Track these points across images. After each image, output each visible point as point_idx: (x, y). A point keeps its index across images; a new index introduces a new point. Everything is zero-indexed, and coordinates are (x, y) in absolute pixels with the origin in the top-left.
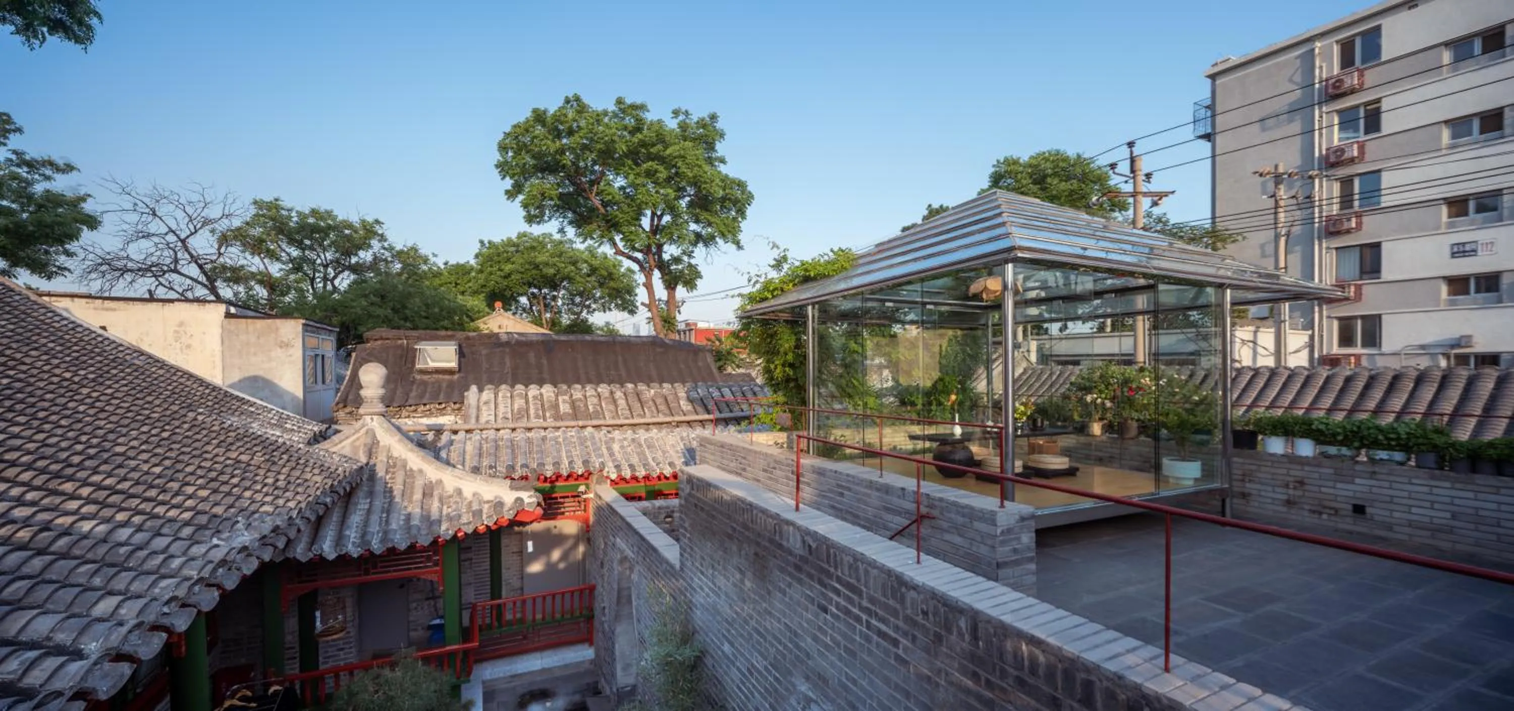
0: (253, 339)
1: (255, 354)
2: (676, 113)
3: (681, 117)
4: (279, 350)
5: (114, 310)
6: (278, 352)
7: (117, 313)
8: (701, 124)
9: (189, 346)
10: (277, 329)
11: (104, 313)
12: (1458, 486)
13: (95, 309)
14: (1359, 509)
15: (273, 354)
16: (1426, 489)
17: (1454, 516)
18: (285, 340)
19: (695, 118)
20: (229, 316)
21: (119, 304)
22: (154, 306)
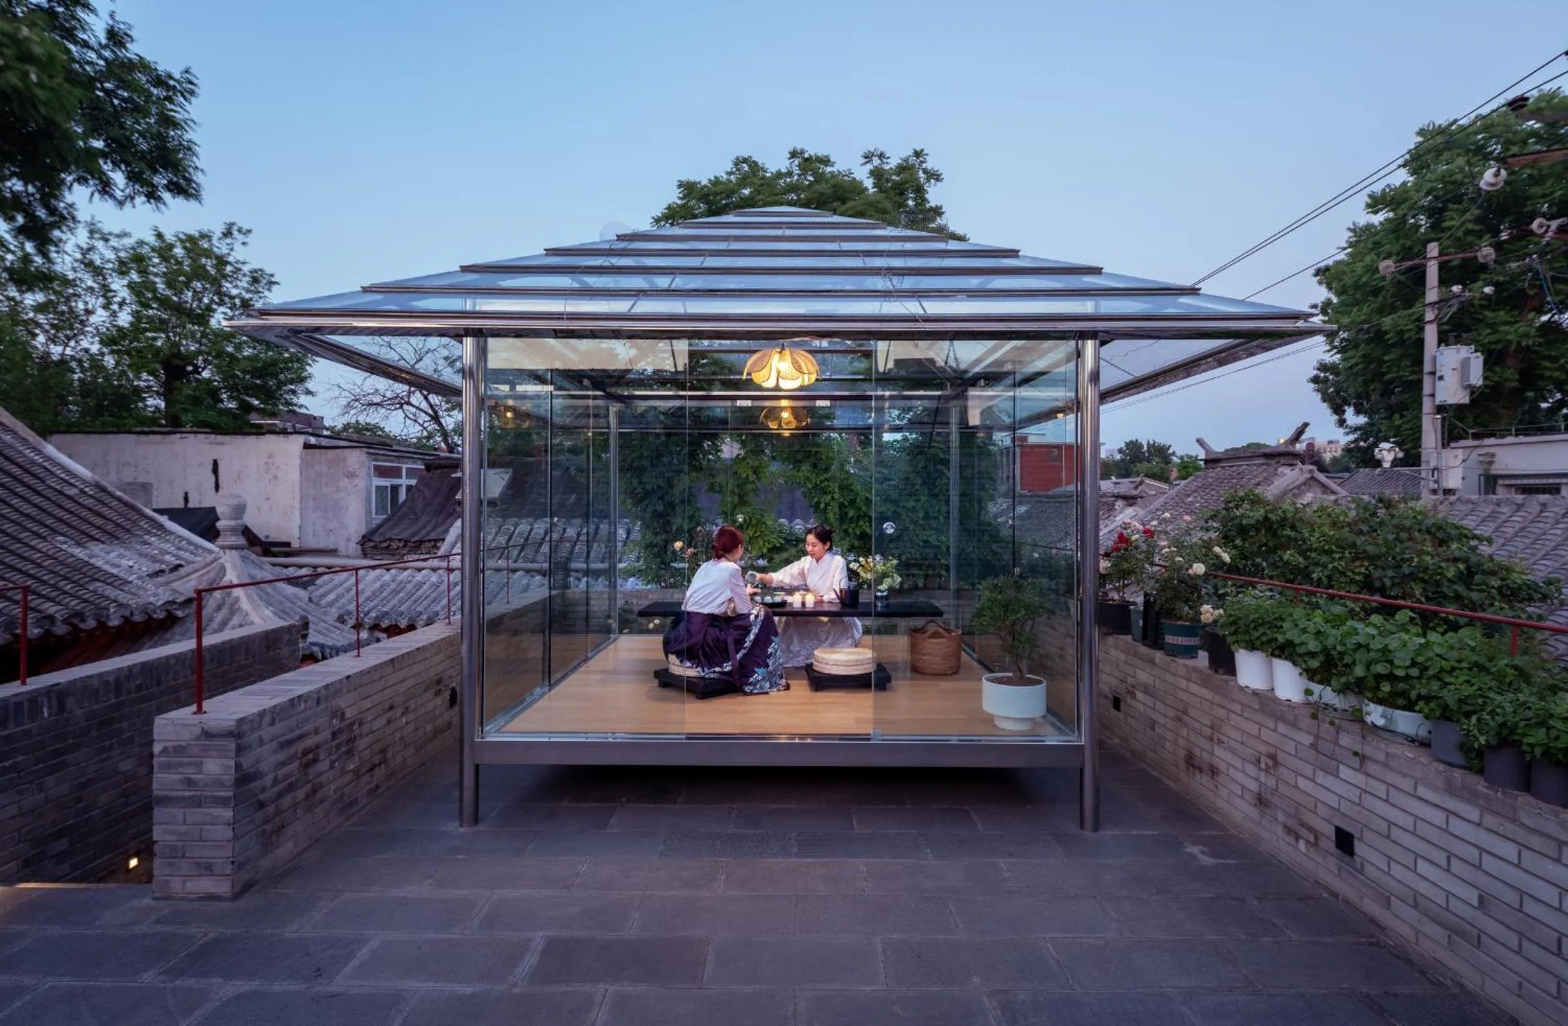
0: (325, 470)
1: (327, 485)
2: (868, 157)
3: (876, 161)
4: (346, 480)
5: (222, 444)
6: (345, 482)
7: (225, 447)
8: (904, 168)
9: (275, 477)
10: (345, 459)
11: (216, 447)
12: (1490, 821)
13: (211, 443)
14: (1345, 842)
15: (341, 484)
16: (1438, 817)
17: (1483, 903)
18: (351, 469)
19: (893, 162)
20: (307, 446)
21: (227, 438)
22: (251, 439)
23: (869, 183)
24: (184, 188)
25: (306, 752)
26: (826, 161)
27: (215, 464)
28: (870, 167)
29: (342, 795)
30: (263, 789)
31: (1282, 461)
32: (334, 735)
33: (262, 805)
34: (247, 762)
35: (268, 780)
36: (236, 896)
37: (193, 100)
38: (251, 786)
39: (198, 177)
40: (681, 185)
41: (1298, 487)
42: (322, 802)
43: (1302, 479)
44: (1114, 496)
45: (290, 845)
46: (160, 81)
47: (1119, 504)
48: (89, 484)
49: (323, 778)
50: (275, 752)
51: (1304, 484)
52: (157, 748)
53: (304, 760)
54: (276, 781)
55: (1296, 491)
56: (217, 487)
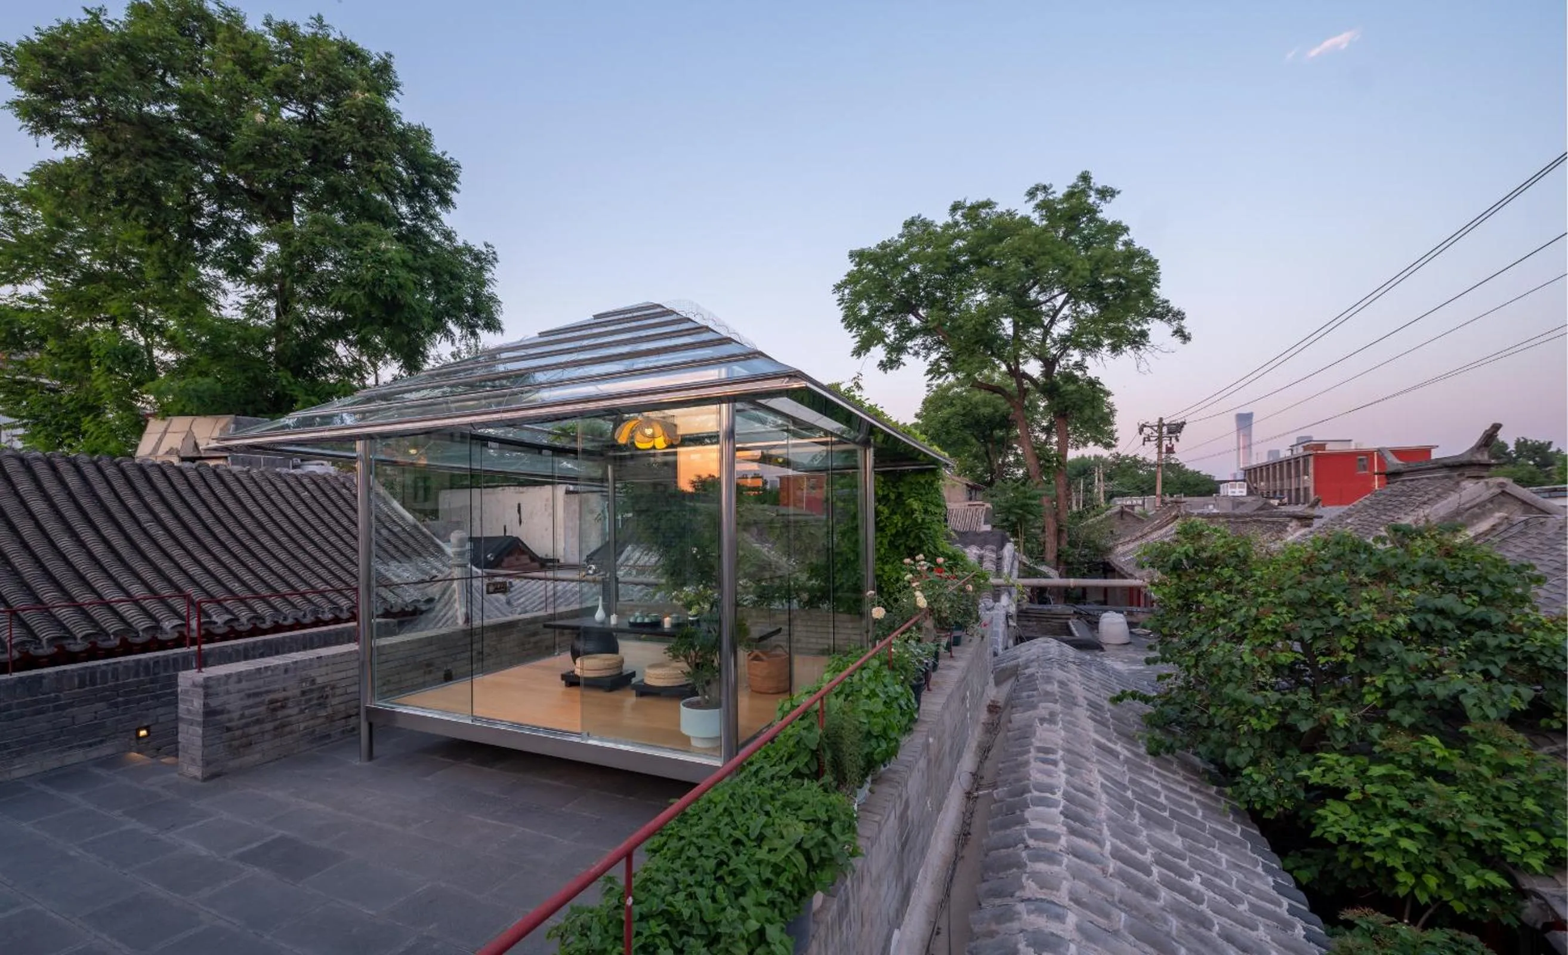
5: (522, 493)
7: (524, 495)
11: (520, 495)
13: (517, 492)
20: (568, 492)
21: (525, 489)
22: (537, 488)
23: (1035, 217)
24: (493, 325)
25: (272, 702)
26: (988, 204)
27: (519, 506)
28: (1033, 203)
29: (313, 731)
30: (230, 720)
31: (1467, 474)
32: (303, 693)
33: (229, 729)
34: (214, 703)
35: (236, 715)
36: (205, 780)
37: (496, 264)
38: (218, 717)
39: (501, 318)
40: (852, 255)
41: (1481, 505)
42: (291, 733)
43: (1486, 495)
44: (1288, 516)
45: (257, 756)
46: (477, 257)
47: (1294, 524)
48: (409, 524)
49: (293, 719)
50: (241, 699)
51: (1491, 500)
52: (179, 689)
53: (271, 706)
54: (242, 716)
55: (1476, 510)
56: (520, 522)
